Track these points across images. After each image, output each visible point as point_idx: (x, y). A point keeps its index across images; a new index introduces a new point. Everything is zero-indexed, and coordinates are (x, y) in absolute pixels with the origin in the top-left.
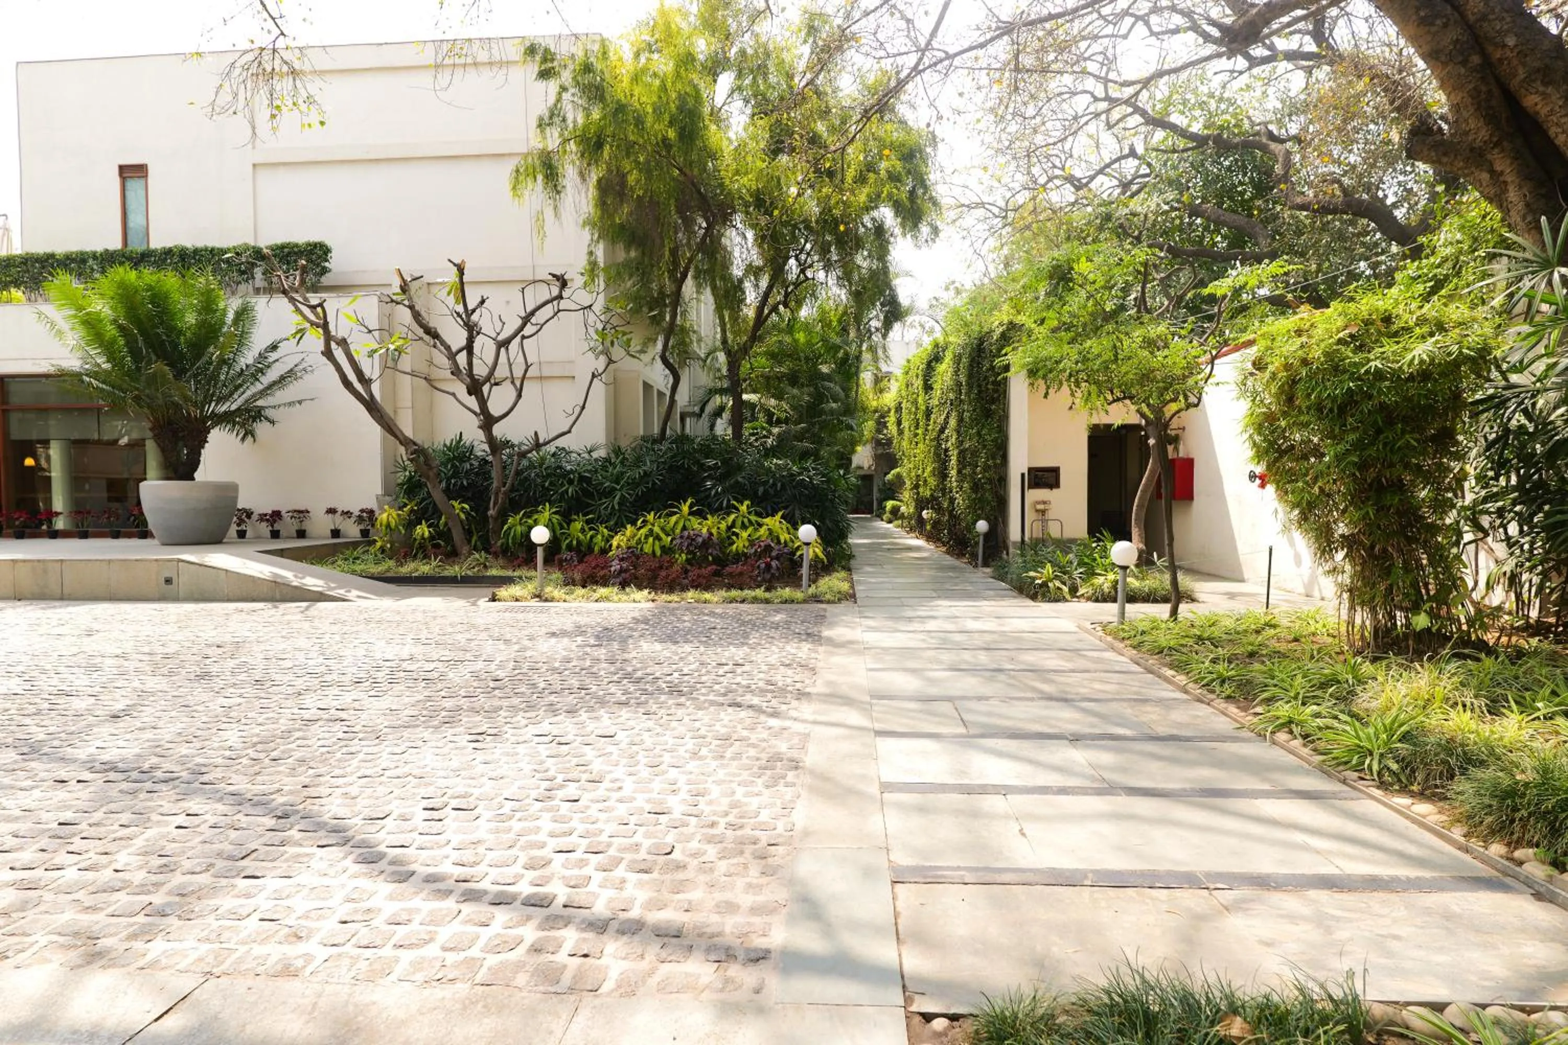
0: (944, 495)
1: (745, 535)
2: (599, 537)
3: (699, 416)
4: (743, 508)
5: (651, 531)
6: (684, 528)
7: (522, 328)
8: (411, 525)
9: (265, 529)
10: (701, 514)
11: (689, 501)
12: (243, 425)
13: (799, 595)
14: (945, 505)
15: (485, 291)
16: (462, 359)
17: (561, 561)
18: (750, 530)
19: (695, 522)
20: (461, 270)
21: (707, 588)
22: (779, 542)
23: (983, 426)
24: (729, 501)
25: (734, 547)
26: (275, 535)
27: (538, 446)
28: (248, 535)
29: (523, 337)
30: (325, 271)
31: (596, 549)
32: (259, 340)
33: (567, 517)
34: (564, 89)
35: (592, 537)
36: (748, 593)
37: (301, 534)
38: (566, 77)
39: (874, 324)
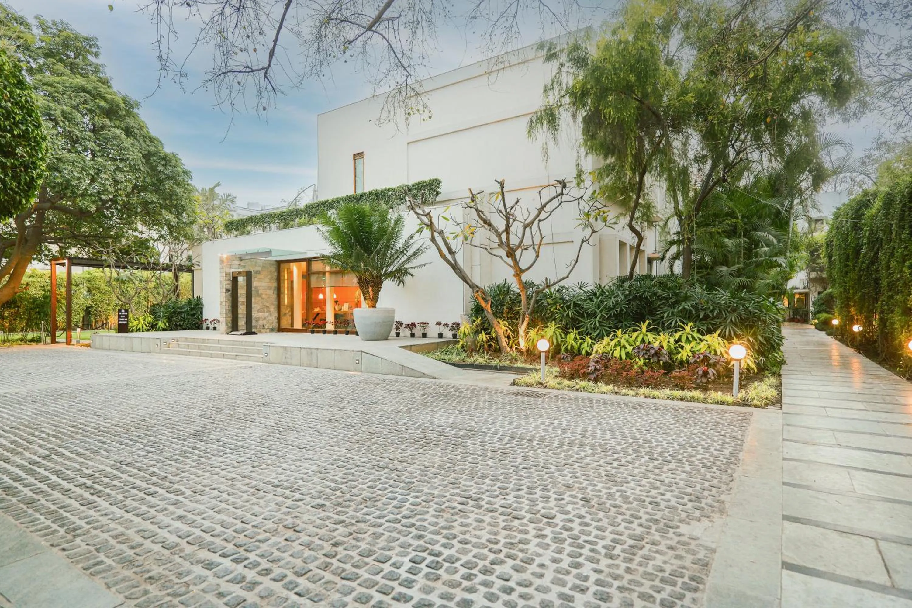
1: (688, 347)
2: (586, 344)
3: (663, 258)
4: (688, 329)
5: (619, 342)
6: (643, 341)
7: (538, 215)
8: (477, 333)
9: (408, 332)
10: (656, 331)
11: (647, 322)
12: (399, 277)
13: (729, 398)
15: (519, 195)
16: (504, 236)
17: (560, 360)
18: (693, 343)
19: (650, 337)
20: (502, 185)
21: (656, 386)
22: (716, 354)
24: (676, 322)
25: (679, 356)
26: (413, 335)
27: (548, 286)
28: (401, 335)
29: (540, 221)
30: (438, 194)
31: (584, 352)
32: (405, 234)
33: (566, 331)
34: (562, 65)
35: (581, 344)
36: (688, 394)
37: (424, 335)
38: (563, 58)
39: (804, 185)
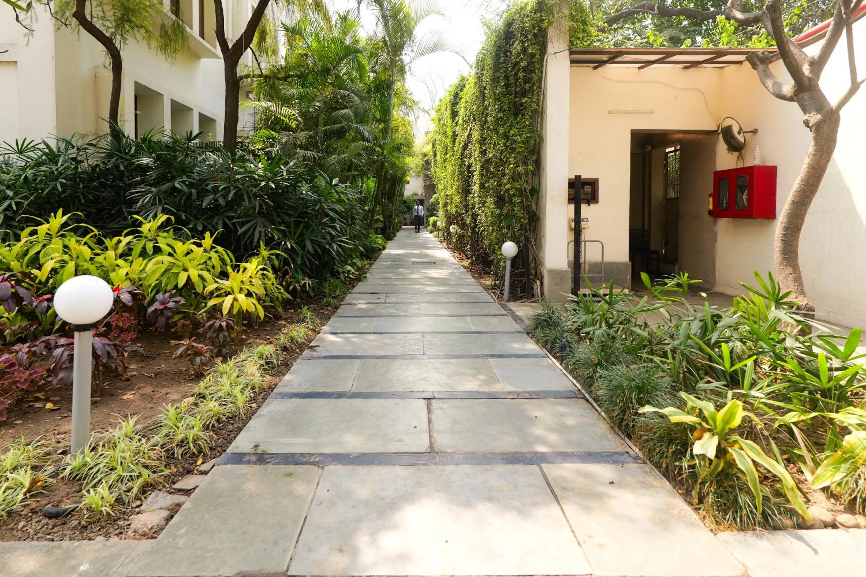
0: (467, 211)
14: (468, 221)
23: (511, 126)
